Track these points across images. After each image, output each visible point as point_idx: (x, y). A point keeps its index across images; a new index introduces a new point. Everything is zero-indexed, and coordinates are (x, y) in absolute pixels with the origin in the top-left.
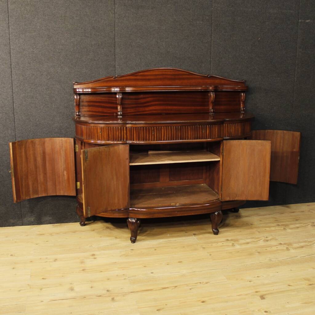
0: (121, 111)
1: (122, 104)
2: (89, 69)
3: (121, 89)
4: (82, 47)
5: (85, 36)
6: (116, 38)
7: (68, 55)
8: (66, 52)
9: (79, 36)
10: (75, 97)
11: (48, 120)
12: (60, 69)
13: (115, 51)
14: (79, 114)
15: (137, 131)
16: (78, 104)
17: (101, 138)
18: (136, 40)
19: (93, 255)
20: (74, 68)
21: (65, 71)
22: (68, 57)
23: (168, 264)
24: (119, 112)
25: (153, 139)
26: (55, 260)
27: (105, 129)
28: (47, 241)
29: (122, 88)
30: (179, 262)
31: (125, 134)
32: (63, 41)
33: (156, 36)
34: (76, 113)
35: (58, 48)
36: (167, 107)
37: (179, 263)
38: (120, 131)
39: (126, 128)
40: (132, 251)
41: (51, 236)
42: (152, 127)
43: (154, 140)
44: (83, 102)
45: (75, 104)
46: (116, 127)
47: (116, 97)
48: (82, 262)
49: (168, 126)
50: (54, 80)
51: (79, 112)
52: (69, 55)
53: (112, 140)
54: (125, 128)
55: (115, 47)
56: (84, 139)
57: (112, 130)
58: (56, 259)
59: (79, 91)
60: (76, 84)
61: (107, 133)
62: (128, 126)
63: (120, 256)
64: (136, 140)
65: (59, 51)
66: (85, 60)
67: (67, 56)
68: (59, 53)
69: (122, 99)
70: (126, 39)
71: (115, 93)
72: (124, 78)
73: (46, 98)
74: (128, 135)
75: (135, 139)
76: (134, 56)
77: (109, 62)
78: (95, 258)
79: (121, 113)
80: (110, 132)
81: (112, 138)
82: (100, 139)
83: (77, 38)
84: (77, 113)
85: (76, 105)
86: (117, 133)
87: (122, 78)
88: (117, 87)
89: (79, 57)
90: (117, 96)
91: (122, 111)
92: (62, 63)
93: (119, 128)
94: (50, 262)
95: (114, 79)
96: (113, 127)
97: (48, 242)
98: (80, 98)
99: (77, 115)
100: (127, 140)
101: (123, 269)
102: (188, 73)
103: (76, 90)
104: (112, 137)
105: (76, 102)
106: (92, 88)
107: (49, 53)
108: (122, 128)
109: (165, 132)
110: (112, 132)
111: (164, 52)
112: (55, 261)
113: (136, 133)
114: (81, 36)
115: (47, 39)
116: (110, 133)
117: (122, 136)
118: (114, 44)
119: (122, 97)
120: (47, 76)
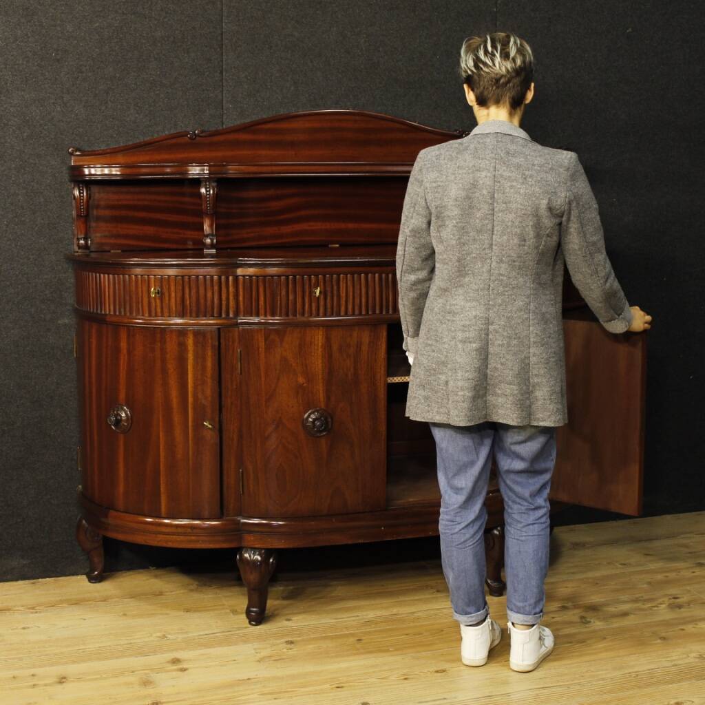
0: (212, 235)
1: (215, 216)
2: (147, 112)
3: (213, 169)
4: (125, 44)
5: (134, 13)
6: (225, 20)
7: (84, 69)
8: (78, 59)
9: (116, 12)
10: (77, 193)
11: (22, 261)
12: (59, 109)
13: (222, 61)
14: (86, 243)
15: (267, 285)
16: (83, 212)
17: (159, 310)
18: (283, 29)
19: (176, 661)
20: (103, 108)
21: (77, 115)
22: (84, 75)
23: (406, 679)
24: (207, 236)
25: (314, 312)
26: (62, 680)
27: (172, 284)
28: (24, 628)
29: (216, 165)
30: (437, 672)
31: (231, 298)
32: (69, 28)
33: (339, 16)
34: (78, 239)
35: (55, 46)
36: (342, 226)
37: (439, 674)
38: (216, 288)
39: (236, 278)
40: (289, 646)
41: (32, 613)
42: (313, 276)
43: (318, 315)
44: (98, 207)
45: (74, 213)
46: (205, 276)
47: (200, 194)
48: (146, 683)
49: (356, 273)
50: (42, 141)
51: (86, 239)
52: (88, 67)
53: (194, 314)
54: (231, 278)
55: (221, 48)
56: (106, 315)
57: (193, 285)
58: (65, 678)
59: (90, 175)
60: (78, 153)
61: (179, 295)
62: (240, 271)
63: (259, 661)
64: (266, 316)
65: (58, 57)
66: (136, 84)
67: (82, 72)
68: (58, 60)
69: (217, 197)
70: (252, 26)
71: (197, 182)
72: (221, 138)
73: (18, 195)
74: (241, 298)
75: (262, 311)
76: (277, 75)
77: (203, 90)
78: (184, 670)
79: (212, 240)
80: (187, 291)
81: (194, 309)
82: (156, 313)
83: (112, 19)
84: (82, 242)
85: (79, 216)
86: (209, 295)
87: (216, 139)
88: (200, 162)
89: (118, 75)
90: (203, 190)
91: (217, 235)
92: (65, 91)
93: (215, 277)
94: (46, 685)
95: (189, 141)
96: (197, 276)
97: (25, 631)
98: (89, 196)
99: (80, 247)
100: (237, 314)
101: (275, 696)
102: (403, 127)
103: (84, 172)
104: (194, 304)
105: (78, 209)
106: (122, 166)
107: (28, 62)
108: (223, 277)
109: (350, 289)
110: (194, 291)
111: (362, 67)
112: (61, 683)
113: (265, 291)
114: (123, 13)
115: (23, 20)
116: (187, 296)
117: (224, 303)
118: (219, 38)
119: (217, 194)
120: (19, 129)
